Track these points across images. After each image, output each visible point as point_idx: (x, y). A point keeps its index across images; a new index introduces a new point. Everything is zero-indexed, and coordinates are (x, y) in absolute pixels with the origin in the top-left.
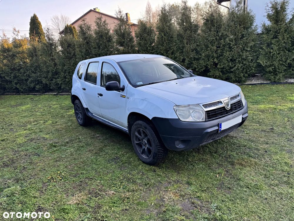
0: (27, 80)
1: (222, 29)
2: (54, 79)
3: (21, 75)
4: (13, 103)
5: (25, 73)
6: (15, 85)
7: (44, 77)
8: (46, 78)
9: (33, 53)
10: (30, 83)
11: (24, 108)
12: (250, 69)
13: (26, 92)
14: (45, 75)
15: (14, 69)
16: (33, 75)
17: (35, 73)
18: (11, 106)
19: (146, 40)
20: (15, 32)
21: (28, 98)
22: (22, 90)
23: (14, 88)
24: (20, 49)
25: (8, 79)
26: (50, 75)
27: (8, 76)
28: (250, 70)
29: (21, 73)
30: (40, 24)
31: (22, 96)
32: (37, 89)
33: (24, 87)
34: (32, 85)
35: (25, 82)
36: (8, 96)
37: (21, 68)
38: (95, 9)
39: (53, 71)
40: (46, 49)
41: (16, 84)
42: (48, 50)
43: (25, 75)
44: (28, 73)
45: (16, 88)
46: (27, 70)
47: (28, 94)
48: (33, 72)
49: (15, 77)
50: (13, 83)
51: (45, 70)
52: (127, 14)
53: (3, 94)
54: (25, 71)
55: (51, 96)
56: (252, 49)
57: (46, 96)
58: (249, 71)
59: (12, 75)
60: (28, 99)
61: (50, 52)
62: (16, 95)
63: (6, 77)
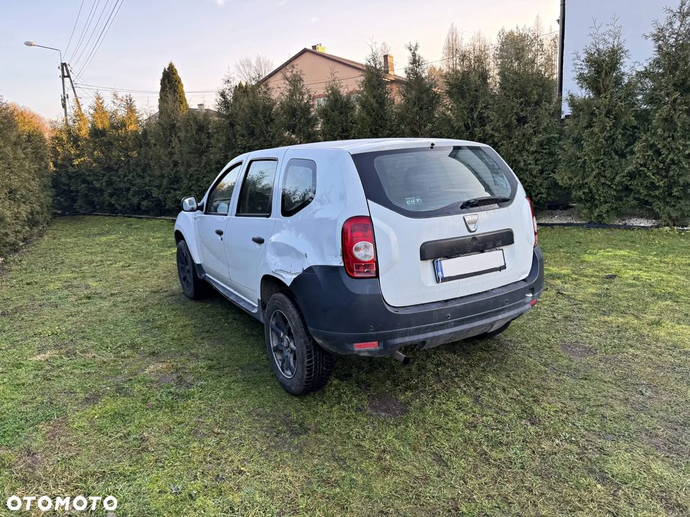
0: (128, 190)
1: (480, 106)
2: (172, 191)
3: (118, 180)
4: (95, 230)
5: (125, 176)
6: (108, 199)
7: (157, 186)
8: (159, 187)
9: (142, 140)
10: (133, 196)
11: (104, 239)
12: (537, 191)
13: (127, 213)
14: (157, 182)
15: (109, 169)
16: (138, 181)
17: (143, 177)
18: (89, 236)
19: (334, 123)
20: (116, 101)
21: (125, 222)
22: (119, 208)
23: (106, 203)
24: (122, 132)
25: (97, 185)
26: (165, 182)
27: (98, 180)
28: (538, 194)
29: (119, 177)
30: (179, 82)
31: (118, 219)
32: (143, 208)
33: (123, 203)
34: (135, 200)
35: (125, 193)
36: (96, 217)
37: (120, 167)
38: (314, 47)
39: (171, 175)
40: (161, 133)
41: (111, 195)
42: (164, 134)
43: (125, 180)
44: (130, 177)
45: (111, 205)
46: (130, 172)
47: (129, 217)
48: (140, 176)
49: (110, 183)
50: (106, 195)
51: (157, 173)
52: (386, 57)
53: (90, 214)
54: (126, 173)
55: (165, 222)
56: (544, 149)
57: (158, 222)
58: (536, 196)
59: (105, 179)
60: (124, 225)
61: (168, 140)
62: (110, 216)
63: (94, 182)
